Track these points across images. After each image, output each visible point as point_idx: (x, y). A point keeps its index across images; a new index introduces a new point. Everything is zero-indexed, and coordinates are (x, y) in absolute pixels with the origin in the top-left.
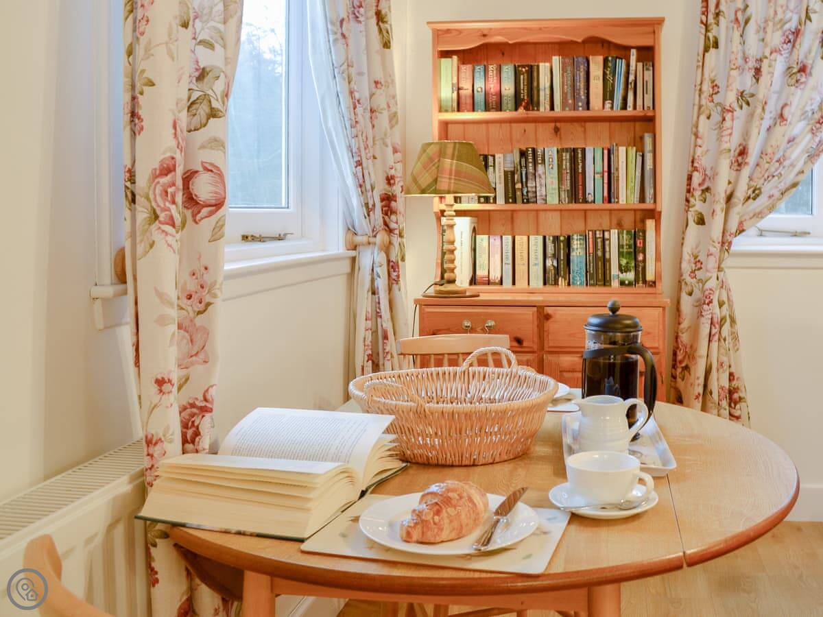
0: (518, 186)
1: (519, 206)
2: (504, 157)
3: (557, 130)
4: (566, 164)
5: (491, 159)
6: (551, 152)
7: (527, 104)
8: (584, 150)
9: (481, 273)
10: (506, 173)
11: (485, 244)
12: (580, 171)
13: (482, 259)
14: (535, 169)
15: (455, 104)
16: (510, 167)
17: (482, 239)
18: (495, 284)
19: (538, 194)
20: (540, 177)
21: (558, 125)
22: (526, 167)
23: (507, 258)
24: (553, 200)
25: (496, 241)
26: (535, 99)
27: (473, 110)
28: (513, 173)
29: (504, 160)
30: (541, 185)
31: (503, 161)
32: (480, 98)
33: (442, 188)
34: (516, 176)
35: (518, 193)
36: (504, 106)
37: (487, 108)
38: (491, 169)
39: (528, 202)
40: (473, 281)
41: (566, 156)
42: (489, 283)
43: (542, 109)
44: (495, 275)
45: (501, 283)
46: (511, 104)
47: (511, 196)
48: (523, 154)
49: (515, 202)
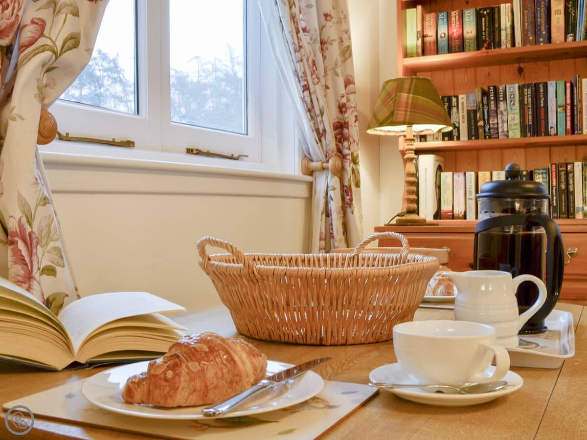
0: (481, 123)
1: (481, 142)
2: (467, 97)
3: (520, 70)
4: (528, 100)
5: (454, 100)
6: (513, 89)
7: (490, 44)
8: (546, 86)
9: (446, 207)
10: (469, 112)
11: (450, 180)
12: (542, 105)
13: (446, 196)
14: (497, 106)
15: (420, 51)
16: (472, 106)
17: (446, 176)
18: (459, 218)
19: (500, 130)
20: (502, 113)
21: (522, 65)
22: (488, 105)
23: (470, 194)
24: (515, 134)
25: (459, 177)
26: (497, 39)
27: (437, 53)
28: (475, 112)
29: (467, 100)
30: (503, 122)
31: (465, 101)
32: (443, 42)
33: (398, 120)
34: (478, 115)
35: (481, 130)
36: (467, 48)
37: (450, 50)
38: (454, 109)
39: (490, 137)
40: (438, 215)
41: (528, 92)
42: (453, 217)
43: (503, 47)
44: (459, 210)
45: (465, 217)
46: (473, 45)
47: (473, 133)
48: (485, 93)
49: (477, 138)
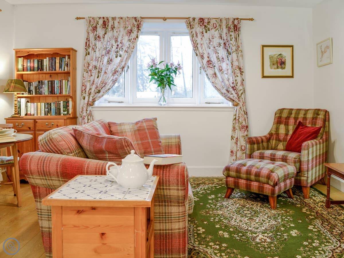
0: (38, 90)
1: (38, 95)
2: (35, 83)
3: (51, 76)
4: (50, 85)
5: (31, 83)
6: (46, 82)
8: (54, 81)
9: (29, 112)
10: (35, 87)
11: (30, 105)
12: (53, 86)
13: (29, 109)
14: (42, 86)
15: (22, 70)
16: (36, 85)
17: (29, 104)
19: (43, 92)
20: (43, 88)
21: (51, 74)
22: (40, 85)
23: (35, 109)
24: (46, 94)
25: (32, 104)
26: (43, 68)
27: (27, 71)
29: (35, 84)
30: (43, 90)
32: (29, 68)
34: (37, 88)
35: (38, 92)
36: (35, 70)
37: (31, 71)
38: (31, 86)
39: (40, 94)
40: (26, 115)
41: (50, 82)
42: (31, 115)
43: (44, 71)
44: (32, 113)
45: (34, 115)
46: (37, 69)
47: (36, 93)
48: (39, 82)
